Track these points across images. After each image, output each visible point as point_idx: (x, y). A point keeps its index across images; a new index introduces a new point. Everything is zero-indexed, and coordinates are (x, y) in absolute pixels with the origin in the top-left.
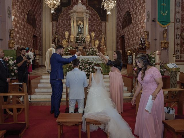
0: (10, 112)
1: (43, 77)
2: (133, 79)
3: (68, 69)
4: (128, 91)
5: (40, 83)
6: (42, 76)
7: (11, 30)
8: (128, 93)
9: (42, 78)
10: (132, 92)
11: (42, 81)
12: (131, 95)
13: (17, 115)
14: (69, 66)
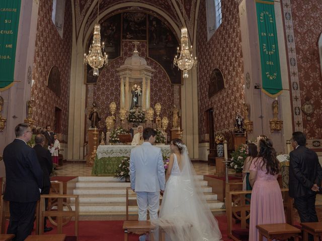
0: (53, 222)
1: (80, 178)
2: (225, 180)
3: (122, 166)
4: (218, 200)
5: (75, 188)
6: (78, 177)
7: (29, 102)
8: (218, 202)
9: (78, 181)
10: (224, 201)
11: (78, 185)
12: (223, 206)
14: (122, 161)
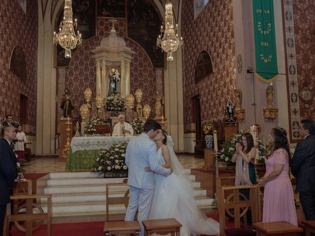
1: (52, 175)
2: (215, 174)
4: (207, 196)
6: (49, 173)
8: (207, 199)
9: (49, 179)
10: (214, 197)
11: (50, 183)
12: (213, 203)
13: (33, 232)
14: (100, 154)
